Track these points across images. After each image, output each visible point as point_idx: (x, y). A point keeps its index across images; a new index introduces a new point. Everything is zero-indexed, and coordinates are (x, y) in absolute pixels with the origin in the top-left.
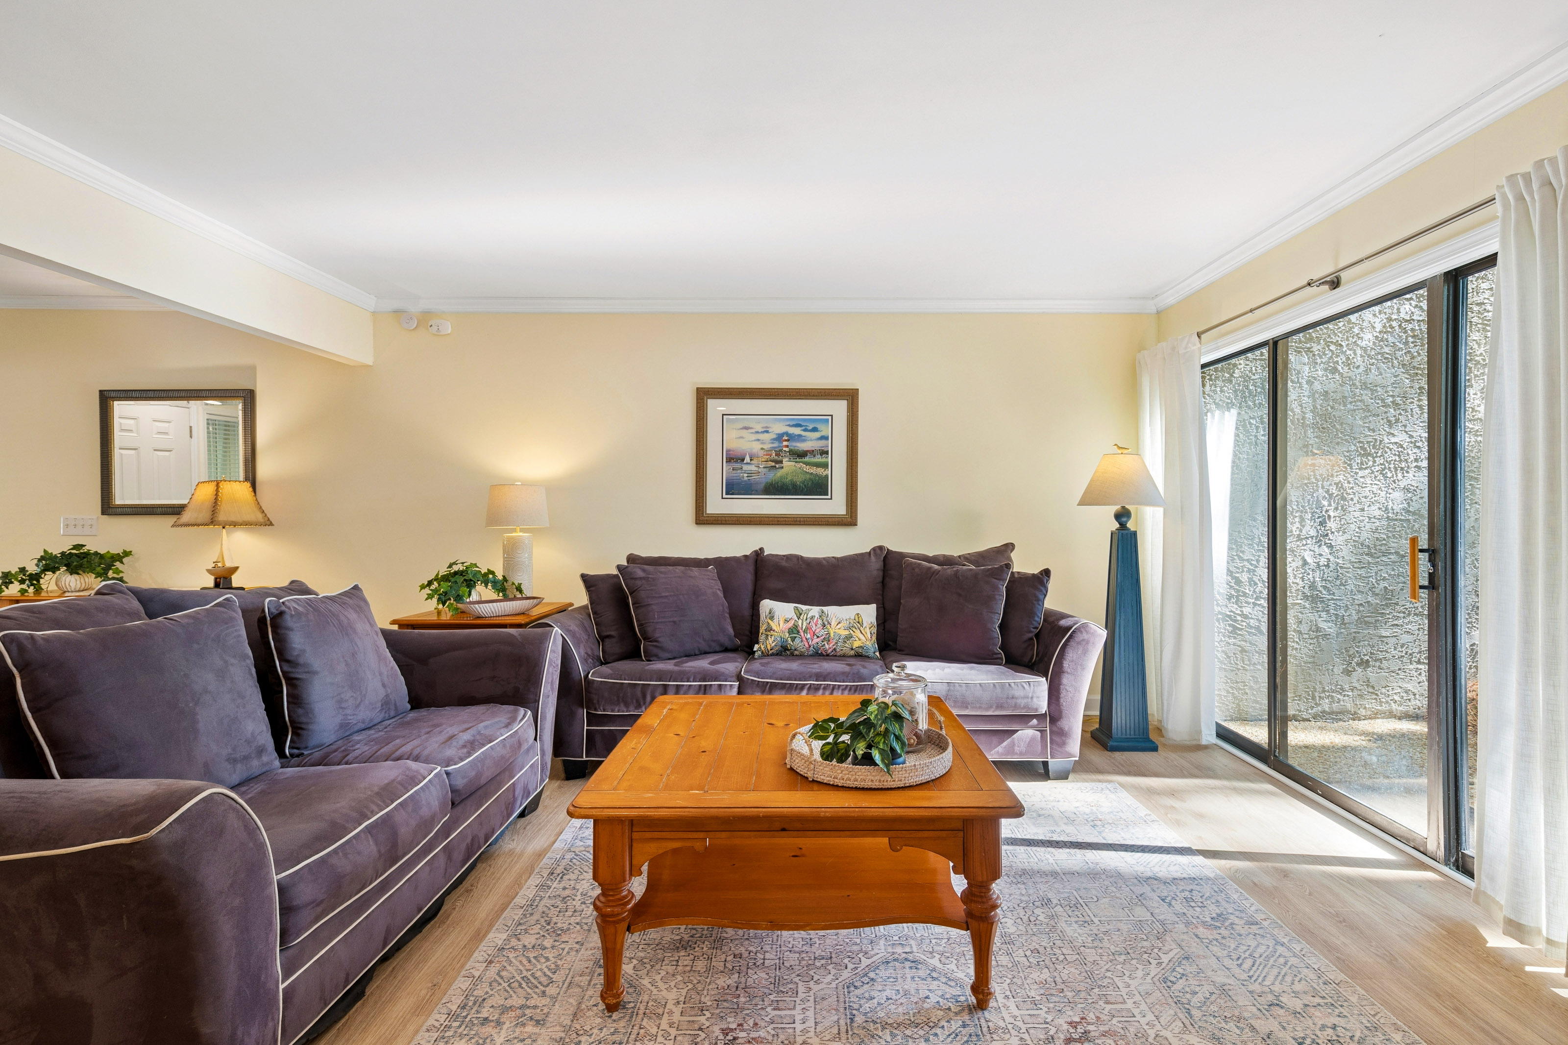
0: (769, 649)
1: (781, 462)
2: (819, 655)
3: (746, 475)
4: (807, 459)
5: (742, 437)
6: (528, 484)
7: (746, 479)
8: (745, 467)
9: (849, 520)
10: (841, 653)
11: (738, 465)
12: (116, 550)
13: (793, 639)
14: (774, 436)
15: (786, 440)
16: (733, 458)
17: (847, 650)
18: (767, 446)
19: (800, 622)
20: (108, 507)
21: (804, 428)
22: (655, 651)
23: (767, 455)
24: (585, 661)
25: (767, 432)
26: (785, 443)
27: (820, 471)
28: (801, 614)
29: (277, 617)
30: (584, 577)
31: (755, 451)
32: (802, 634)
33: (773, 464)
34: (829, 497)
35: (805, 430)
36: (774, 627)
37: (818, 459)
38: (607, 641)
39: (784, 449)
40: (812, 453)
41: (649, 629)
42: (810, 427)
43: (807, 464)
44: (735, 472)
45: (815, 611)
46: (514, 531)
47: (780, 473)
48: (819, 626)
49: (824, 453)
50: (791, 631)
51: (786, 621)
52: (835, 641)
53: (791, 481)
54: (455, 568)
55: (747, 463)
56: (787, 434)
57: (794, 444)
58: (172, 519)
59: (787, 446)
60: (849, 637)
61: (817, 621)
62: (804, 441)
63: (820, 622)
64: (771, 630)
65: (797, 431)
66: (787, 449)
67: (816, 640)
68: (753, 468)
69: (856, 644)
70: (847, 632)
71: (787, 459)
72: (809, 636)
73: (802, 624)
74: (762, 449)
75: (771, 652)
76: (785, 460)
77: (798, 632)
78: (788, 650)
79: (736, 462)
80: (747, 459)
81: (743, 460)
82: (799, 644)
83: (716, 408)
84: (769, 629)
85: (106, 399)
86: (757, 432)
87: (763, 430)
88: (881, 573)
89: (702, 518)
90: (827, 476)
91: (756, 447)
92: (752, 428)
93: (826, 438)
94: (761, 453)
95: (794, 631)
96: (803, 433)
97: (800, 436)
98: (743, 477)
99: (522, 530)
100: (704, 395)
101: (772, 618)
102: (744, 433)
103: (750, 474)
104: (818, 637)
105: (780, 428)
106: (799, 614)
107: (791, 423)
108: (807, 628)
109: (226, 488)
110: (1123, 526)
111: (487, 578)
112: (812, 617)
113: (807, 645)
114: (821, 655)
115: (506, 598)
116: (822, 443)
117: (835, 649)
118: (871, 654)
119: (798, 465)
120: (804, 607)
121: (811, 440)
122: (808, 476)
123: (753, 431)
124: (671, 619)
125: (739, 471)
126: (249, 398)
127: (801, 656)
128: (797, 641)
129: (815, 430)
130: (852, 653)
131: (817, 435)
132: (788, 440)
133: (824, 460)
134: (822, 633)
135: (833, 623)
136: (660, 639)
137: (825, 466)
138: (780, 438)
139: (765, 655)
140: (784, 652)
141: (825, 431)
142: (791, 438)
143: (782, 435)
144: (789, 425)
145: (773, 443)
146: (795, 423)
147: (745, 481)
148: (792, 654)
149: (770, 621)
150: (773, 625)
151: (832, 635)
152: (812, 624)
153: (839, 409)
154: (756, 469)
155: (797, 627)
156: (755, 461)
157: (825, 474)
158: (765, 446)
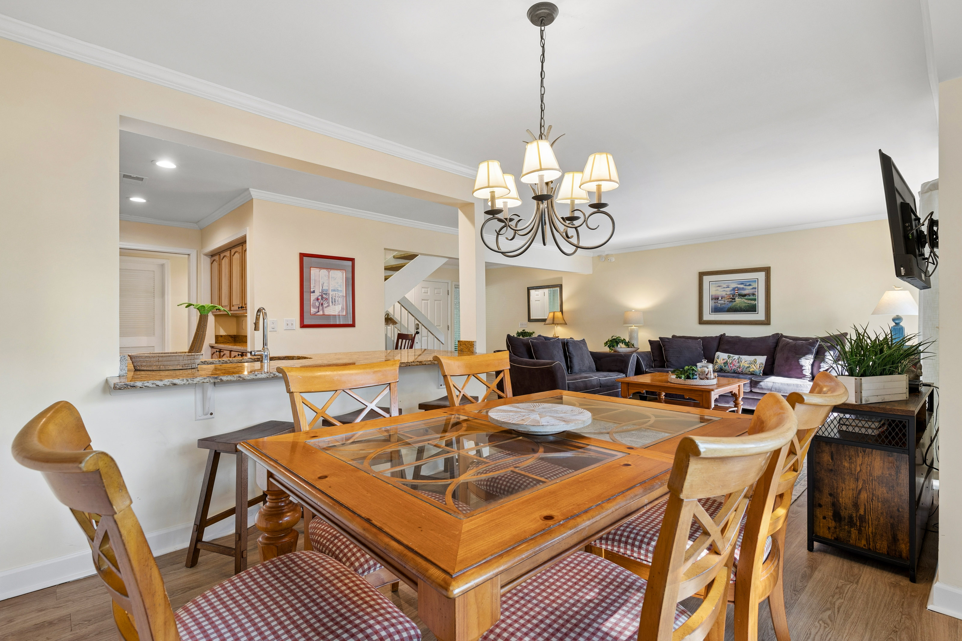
1: (735, 299)
2: (735, 373)
4: (746, 297)
5: (718, 290)
6: (637, 311)
8: (719, 302)
9: (767, 322)
10: (745, 372)
11: (716, 301)
12: (531, 332)
13: (725, 366)
14: (732, 289)
16: (715, 298)
17: (747, 371)
20: (530, 320)
22: (670, 365)
23: (728, 296)
24: (646, 366)
25: (728, 287)
26: (736, 291)
27: (753, 302)
29: (567, 343)
30: (649, 341)
31: (723, 295)
32: (729, 365)
33: (731, 300)
34: (757, 313)
35: (746, 286)
36: (718, 362)
37: (752, 297)
38: (656, 361)
40: (749, 295)
41: (668, 358)
42: (748, 284)
43: (746, 299)
44: (716, 304)
45: (736, 357)
46: (632, 326)
47: (734, 304)
49: (753, 294)
50: (724, 363)
51: (723, 360)
52: (743, 368)
53: (739, 306)
54: (614, 338)
55: (720, 300)
56: (737, 287)
57: (741, 291)
58: (543, 323)
59: (737, 293)
60: (749, 367)
62: (745, 290)
63: (737, 361)
65: (742, 286)
66: (737, 294)
67: (734, 367)
68: (722, 302)
69: (751, 370)
70: (748, 365)
71: (737, 298)
72: (732, 366)
73: (730, 361)
78: (723, 370)
80: (720, 298)
81: (718, 299)
82: (727, 369)
83: (706, 279)
84: (717, 362)
85: (529, 289)
86: (724, 288)
88: (775, 344)
89: (701, 322)
90: (756, 304)
91: (724, 294)
92: (722, 286)
93: (756, 288)
94: (726, 296)
95: (726, 363)
97: (743, 288)
99: (635, 326)
100: (702, 275)
101: (718, 358)
102: (719, 288)
103: (721, 304)
104: (736, 366)
105: (734, 285)
106: (729, 357)
108: (731, 363)
109: (556, 313)
110: (897, 324)
111: (623, 341)
112: (734, 359)
113: (731, 369)
115: (628, 347)
116: (754, 290)
117: (742, 371)
118: (758, 374)
119: (743, 300)
120: (732, 355)
121: (748, 290)
122: (747, 304)
124: (677, 355)
126: (561, 286)
127: (728, 372)
128: (727, 367)
129: (750, 285)
130: (749, 373)
131: (751, 287)
133: (754, 297)
134: (738, 365)
135: (743, 362)
136: (672, 362)
137: (755, 300)
138: (734, 289)
141: (755, 285)
142: (739, 289)
143: (735, 288)
144: (738, 284)
145: (731, 292)
146: (741, 283)
147: (720, 307)
148: (725, 372)
150: (718, 361)
151: (742, 366)
152: (734, 361)
153: (761, 276)
154: (724, 302)
155: (727, 362)
156: (723, 299)
157: (755, 303)
158: (727, 293)
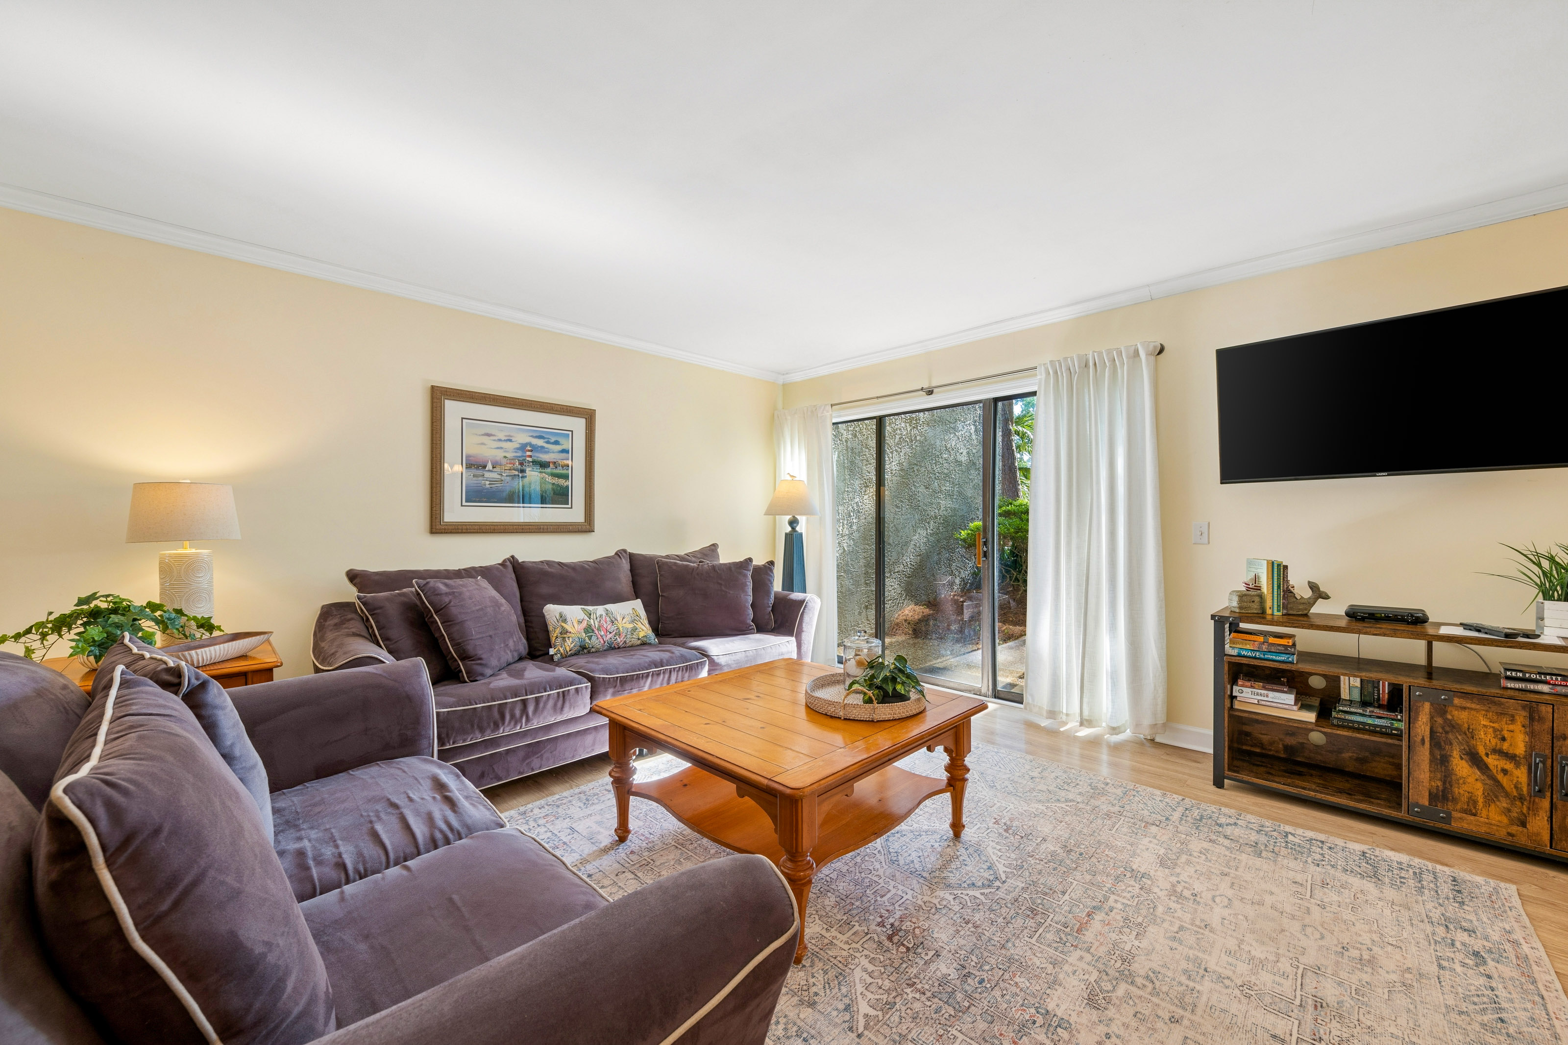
0: (568, 650)
1: (524, 471)
2: (612, 648)
3: (488, 483)
5: (483, 444)
7: (488, 486)
8: (487, 475)
9: (586, 527)
10: (630, 644)
11: (479, 472)
13: (590, 638)
14: (518, 446)
15: (529, 451)
16: (474, 465)
17: (636, 641)
18: (510, 455)
19: (592, 621)
21: (546, 440)
22: (480, 669)
23: (510, 464)
25: (510, 441)
26: (528, 453)
27: (562, 482)
28: (590, 614)
31: (498, 459)
32: (596, 632)
33: (517, 473)
34: (569, 506)
35: (548, 442)
36: (570, 629)
37: (559, 471)
39: (528, 459)
40: (555, 464)
42: (553, 440)
44: (475, 479)
45: (600, 610)
46: (181, 546)
48: (609, 623)
49: (563, 465)
50: (586, 631)
51: (580, 622)
52: (624, 634)
55: (489, 471)
56: (530, 444)
57: (537, 455)
59: (530, 456)
60: (634, 629)
61: (606, 619)
62: (546, 452)
63: (608, 619)
64: (567, 632)
65: (540, 442)
66: (530, 459)
67: (609, 636)
68: (495, 475)
69: (638, 635)
70: (631, 626)
71: (530, 469)
72: (602, 633)
73: (594, 623)
74: (505, 457)
75: (569, 653)
76: (528, 470)
77: (593, 631)
78: (586, 648)
79: (477, 468)
80: (489, 466)
81: (485, 467)
82: (596, 642)
83: (455, 409)
84: (564, 632)
86: (500, 440)
87: (506, 438)
88: (631, 572)
89: (438, 527)
90: (567, 487)
91: (499, 455)
92: (494, 435)
93: (567, 452)
94: (504, 461)
95: (589, 630)
96: (546, 445)
97: (542, 447)
98: (485, 485)
99: (193, 546)
100: (439, 395)
101: (565, 621)
102: (486, 439)
103: (492, 481)
104: (610, 633)
105: (523, 438)
106: (588, 615)
107: (535, 435)
108: (600, 626)
110: (793, 529)
112: (600, 616)
113: (602, 642)
114: (614, 648)
116: (564, 455)
117: (625, 642)
118: (653, 642)
120: (590, 608)
121: (553, 452)
123: (496, 438)
124: (487, 634)
125: (480, 478)
127: (597, 652)
128: (594, 638)
129: (556, 443)
130: (639, 642)
131: (558, 448)
132: (531, 451)
133: (565, 472)
134: (612, 628)
135: (619, 619)
136: (483, 656)
137: (565, 477)
138: (523, 447)
139: (565, 657)
140: (583, 650)
141: (567, 445)
142: (534, 448)
143: (526, 445)
144: (532, 436)
145: (516, 452)
146: (538, 434)
147: (487, 489)
148: (589, 652)
149: (563, 624)
150: (568, 627)
151: (621, 629)
152: (603, 622)
153: (578, 425)
154: (499, 477)
155: (590, 626)
156: (497, 469)
157: (565, 484)
158: (509, 455)
